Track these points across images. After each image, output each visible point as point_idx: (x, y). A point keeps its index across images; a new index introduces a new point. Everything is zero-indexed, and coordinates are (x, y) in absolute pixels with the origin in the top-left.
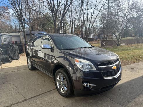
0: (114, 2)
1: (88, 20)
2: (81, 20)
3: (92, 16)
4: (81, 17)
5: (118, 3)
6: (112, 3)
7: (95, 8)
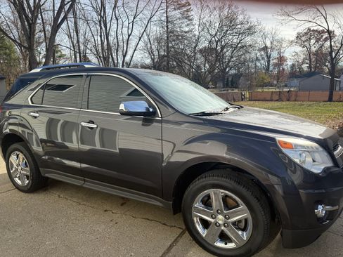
0: (179, 8)
1: (118, 45)
2: (102, 43)
3: (129, 36)
4: (101, 36)
5: (187, 11)
6: (175, 9)
7: (134, 18)
